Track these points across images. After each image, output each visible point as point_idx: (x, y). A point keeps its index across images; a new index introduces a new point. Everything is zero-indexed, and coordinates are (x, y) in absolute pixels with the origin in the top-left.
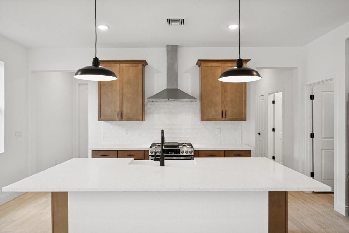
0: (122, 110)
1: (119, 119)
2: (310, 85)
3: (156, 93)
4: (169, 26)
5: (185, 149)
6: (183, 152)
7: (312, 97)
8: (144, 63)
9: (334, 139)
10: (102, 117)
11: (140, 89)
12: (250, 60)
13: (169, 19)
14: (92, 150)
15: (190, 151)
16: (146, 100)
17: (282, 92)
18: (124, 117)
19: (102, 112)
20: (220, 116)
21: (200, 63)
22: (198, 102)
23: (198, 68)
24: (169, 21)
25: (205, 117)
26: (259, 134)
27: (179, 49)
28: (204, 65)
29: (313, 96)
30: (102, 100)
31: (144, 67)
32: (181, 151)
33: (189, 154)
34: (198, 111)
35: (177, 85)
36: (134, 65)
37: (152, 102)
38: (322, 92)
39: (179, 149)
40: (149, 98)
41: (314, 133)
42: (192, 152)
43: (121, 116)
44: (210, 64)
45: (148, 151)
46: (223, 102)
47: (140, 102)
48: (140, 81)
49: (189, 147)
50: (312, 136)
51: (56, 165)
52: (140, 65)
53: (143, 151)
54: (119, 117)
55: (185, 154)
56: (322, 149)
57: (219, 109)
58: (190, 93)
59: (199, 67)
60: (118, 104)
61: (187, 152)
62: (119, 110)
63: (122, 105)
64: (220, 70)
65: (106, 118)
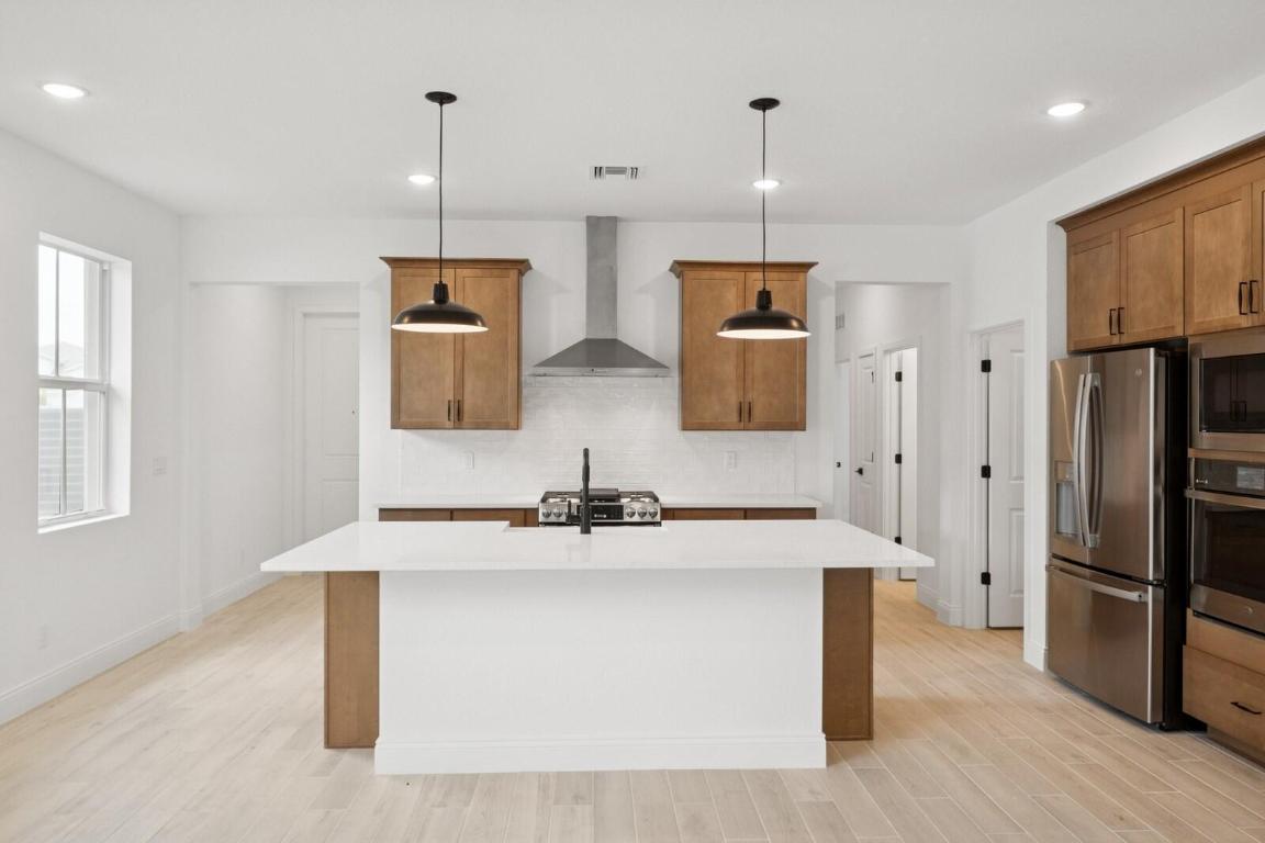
0: (461, 399)
1: (451, 424)
2: (983, 333)
3: (554, 350)
4: (598, 180)
5: (637, 506)
6: (633, 514)
7: (986, 366)
8: (522, 266)
9: (1026, 482)
10: (404, 419)
11: (512, 340)
12: (817, 263)
13: (598, 166)
14: (381, 510)
15: (652, 510)
16: (527, 370)
17: (915, 349)
18: (466, 418)
19: (404, 402)
20: (734, 417)
21: (679, 269)
22: (675, 378)
23: (675, 282)
24: (598, 171)
25: (692, 421)
26: (860, 471)
27: (621, 227)
28: (690, 274)
29: (989, 361)
30: (404, 369)
31: (523, 275)
32: (626, 511)
33: (648, 518)
34: (675, 403)
35: (615, 329)
36: (496, 272)
37: (545, 375)
38: (1012, 351)
39: (621, 507)
40: (537, 365)
41: (990, 464)
42: (656, 514)
43: (458, 416)
44: (706, 274)
45: (536, 510)
46: (743, 378)
47: (512, 375)
48: (511, 317)
49: (647, 500)
50: (986, 472)
51: (304, 541)
52: (513, 274)
53: (522, 513)
54: (452, 418)
55: (636, 518)
56: (1011, 509)
57: (733, 397)
58: (650, 352)
59: (678, 277)
60: (449, 381)
61: (643, 515)
62: (451, 398)
63: (460, 385)
64: (734, 290)
65: (414, 420)
